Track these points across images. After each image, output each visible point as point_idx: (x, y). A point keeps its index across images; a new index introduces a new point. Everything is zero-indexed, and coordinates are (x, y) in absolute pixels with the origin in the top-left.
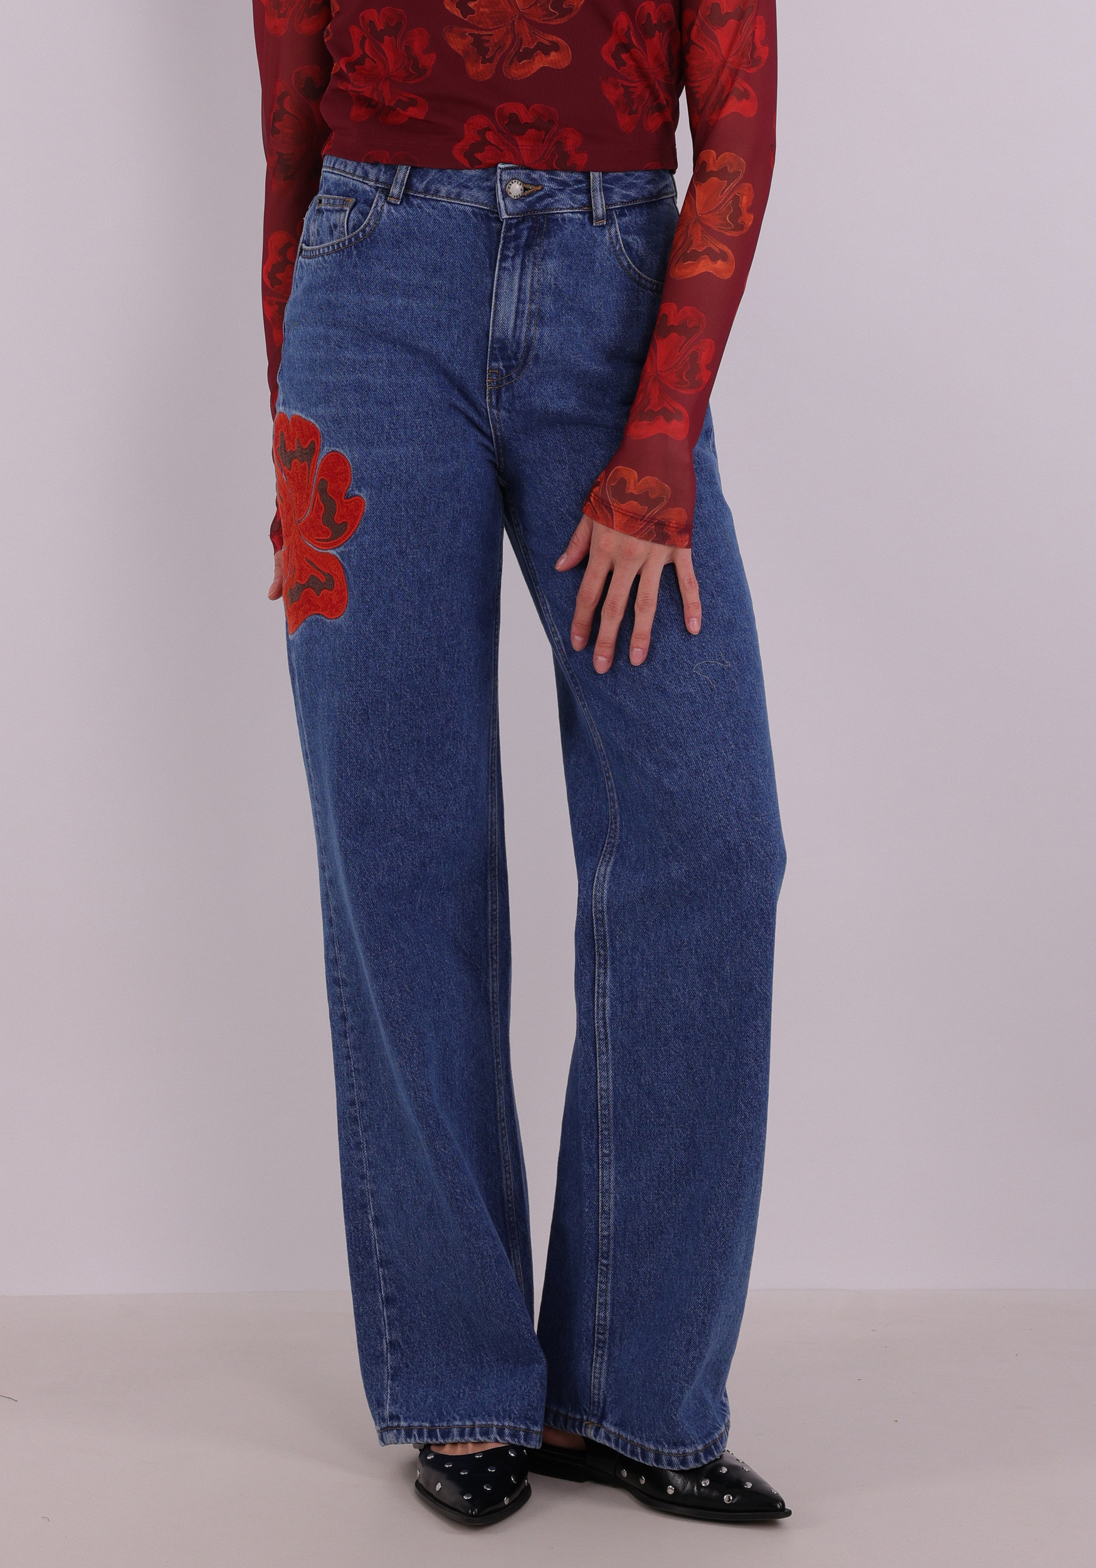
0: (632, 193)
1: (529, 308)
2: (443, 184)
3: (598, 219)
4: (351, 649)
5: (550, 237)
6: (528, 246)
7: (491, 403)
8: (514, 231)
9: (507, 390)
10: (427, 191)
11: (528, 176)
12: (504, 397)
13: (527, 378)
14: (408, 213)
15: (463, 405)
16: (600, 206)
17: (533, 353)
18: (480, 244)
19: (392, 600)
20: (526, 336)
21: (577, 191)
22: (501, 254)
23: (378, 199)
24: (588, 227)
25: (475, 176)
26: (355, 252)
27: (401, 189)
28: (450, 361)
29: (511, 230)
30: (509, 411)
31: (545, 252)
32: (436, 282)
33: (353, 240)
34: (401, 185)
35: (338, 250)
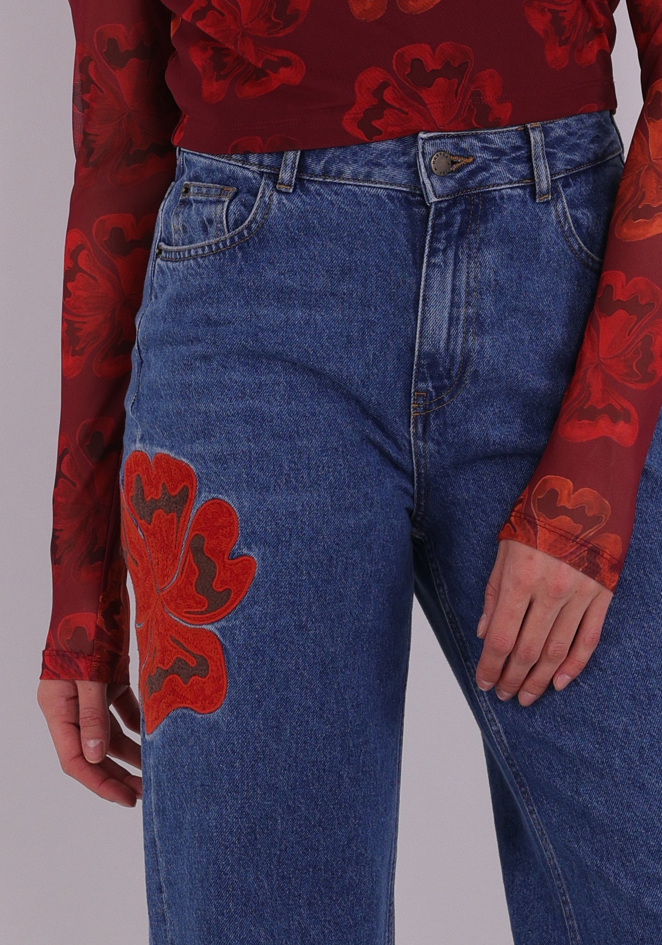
0: (577, 157)
1: (465, 313)
2: (347, 164)
3: (542, 194)
4: (234, 752)
5: (486, 221)
6: (462, 234)
7: (416, 434)
8: (444, 218)
9: (437, 415)
10: (326, 173)
11: (456, 146)
12: (433, 426)
13: (463, 401)
14: (303, 202)
15: (378, 438)
16: (544, 178)
17: (471, 369)
18: (401, 236)
19: (287, 688)
20: (463, 348)
21: (515, 160)
22: (430, 247)
23: (264, 187)
24: (530, 205)
25: (387, 151)
26: (240, 255)
27: (293, 173)
28: (364, 386)
29: (441, 216)
30: (438, 443)
31: (482, 240)
32: (344, 287)
33: (236, 239)
34: (293, 168)
35: (218, 252)
